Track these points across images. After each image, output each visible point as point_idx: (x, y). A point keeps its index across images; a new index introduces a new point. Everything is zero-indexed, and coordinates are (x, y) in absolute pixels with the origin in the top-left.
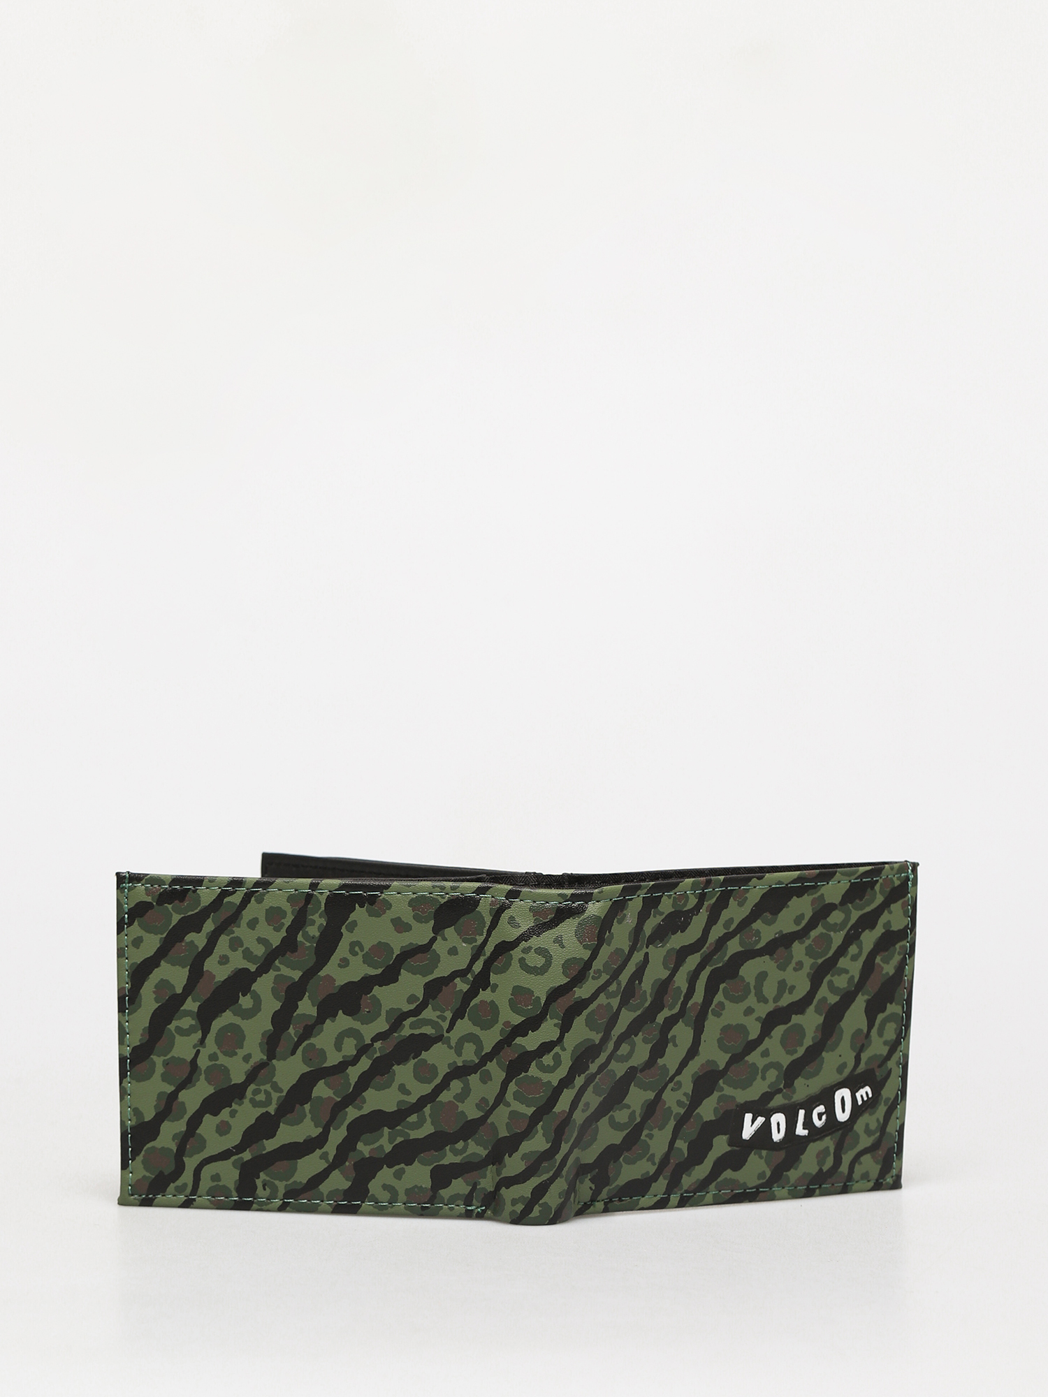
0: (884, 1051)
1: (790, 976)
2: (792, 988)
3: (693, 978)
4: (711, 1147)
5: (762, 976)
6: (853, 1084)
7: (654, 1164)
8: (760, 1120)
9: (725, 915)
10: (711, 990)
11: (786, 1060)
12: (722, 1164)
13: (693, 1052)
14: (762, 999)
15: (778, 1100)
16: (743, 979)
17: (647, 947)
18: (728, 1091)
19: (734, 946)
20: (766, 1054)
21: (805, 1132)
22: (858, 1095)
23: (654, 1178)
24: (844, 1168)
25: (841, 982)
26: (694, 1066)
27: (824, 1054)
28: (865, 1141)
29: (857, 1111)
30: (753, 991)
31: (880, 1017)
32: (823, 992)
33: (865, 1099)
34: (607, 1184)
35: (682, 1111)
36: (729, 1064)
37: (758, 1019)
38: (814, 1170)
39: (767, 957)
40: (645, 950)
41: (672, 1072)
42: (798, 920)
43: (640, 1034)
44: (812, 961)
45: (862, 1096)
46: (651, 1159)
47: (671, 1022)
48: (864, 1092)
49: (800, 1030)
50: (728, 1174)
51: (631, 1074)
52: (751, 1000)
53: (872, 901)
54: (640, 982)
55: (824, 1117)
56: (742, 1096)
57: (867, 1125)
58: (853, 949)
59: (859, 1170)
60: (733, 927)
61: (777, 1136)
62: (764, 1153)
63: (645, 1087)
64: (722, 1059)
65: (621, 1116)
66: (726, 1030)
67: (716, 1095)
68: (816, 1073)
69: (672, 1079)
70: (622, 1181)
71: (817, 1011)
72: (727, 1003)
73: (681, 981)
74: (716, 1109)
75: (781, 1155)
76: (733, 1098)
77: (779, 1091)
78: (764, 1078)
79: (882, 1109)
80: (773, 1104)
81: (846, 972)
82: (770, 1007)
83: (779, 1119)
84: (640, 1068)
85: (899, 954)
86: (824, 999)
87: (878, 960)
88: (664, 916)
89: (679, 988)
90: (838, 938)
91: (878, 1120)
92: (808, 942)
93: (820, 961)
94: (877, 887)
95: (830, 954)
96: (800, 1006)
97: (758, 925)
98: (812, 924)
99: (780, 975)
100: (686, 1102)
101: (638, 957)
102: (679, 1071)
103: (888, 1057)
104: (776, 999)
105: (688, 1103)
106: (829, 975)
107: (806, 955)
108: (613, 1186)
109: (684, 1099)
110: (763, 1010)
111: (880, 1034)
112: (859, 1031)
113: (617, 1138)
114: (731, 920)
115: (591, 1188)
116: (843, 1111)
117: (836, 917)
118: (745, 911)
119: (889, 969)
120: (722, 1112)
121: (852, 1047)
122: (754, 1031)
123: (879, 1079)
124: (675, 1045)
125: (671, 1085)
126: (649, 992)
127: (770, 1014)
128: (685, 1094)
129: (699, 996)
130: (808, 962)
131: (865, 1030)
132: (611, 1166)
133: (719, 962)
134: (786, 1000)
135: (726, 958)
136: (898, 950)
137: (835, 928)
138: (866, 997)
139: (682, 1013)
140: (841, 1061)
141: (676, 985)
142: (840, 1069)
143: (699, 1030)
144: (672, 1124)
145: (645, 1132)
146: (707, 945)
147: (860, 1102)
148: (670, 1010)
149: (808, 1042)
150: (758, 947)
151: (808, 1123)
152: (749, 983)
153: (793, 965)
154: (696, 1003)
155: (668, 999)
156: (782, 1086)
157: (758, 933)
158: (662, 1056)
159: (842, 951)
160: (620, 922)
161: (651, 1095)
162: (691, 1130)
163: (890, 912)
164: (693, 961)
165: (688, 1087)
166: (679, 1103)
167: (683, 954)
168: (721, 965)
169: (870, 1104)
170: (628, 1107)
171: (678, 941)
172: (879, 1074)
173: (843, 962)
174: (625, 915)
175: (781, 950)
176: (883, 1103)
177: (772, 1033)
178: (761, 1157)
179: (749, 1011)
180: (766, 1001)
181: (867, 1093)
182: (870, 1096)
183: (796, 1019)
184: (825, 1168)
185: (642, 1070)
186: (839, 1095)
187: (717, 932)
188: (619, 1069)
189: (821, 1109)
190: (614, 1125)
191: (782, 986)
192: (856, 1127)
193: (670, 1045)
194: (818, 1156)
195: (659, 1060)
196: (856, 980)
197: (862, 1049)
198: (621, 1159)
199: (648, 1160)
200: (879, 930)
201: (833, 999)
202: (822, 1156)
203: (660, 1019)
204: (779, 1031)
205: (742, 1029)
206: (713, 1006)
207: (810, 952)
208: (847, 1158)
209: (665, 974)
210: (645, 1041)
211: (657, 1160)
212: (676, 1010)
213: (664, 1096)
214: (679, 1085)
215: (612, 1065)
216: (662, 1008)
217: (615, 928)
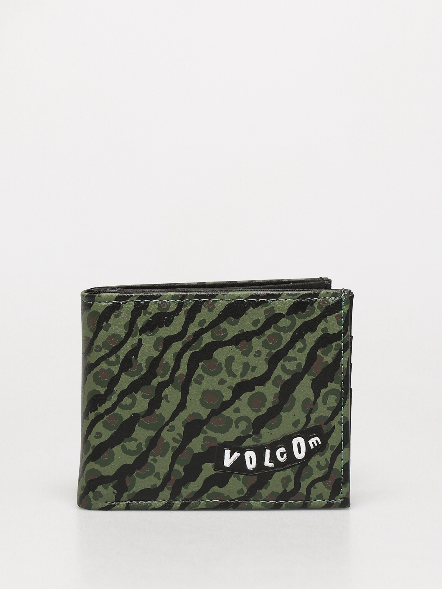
0: (329, 414)
1: (251, 359)
2: (254, 369)
3: (178, 357)
4: (201, 470)
5: (230, 360)
6: (306, 435)
7: (159, 479)
8: (236, 455)
9: (199, 317)
10: (192, 366)
11: (253, 416)
12: (209, 483)
13: (182, 406)
14: (231, 374)
15: (249, 442)
16: (216, 360)
17: (140, 335)
18: (211, 434)
19: (207, 338)
20: (237, 410)
21: (272, 465)
22: (310, 442)
23: (161, 488)
24: (303, 490)
25: (292, 366)
26: (183, 416)
27: (282, 413)
28: (318, 474)
29: (310, 453)
30: (224, 369)
31: (323, 391)
32: (278, 371)
33: (316, 445)
34: (126, 491)
35: (177, 445)
36: (210, 416)
37: (229, 387)
38: (280, 490)
39: (233, 347)
40: (138, 337)
41: (167, 419)
42: (256, 322)
43: (140, 392)
44: (268, 351)
45: (313, 443)
46: (157, 475)
47: (163, 386)
48: (314, 441)
49: (262, 397)
50: (215, 489)
51: (135, 419)
52: (223, 374)
53: (313, 312)
54: (137, 357)
55: (285, 456)
56: (221, 438)
57: (318, 463)
58: (299, 345)
59: (314, 493)
60: (205, 325)
61: (250, 466)
62: (241, 477)
63: (147, 428)
64: (205, 413)
65: (131, 446)
66: (206, 394)
67: (202, 436)
68: (277, 425)
69: (167, 424)
70: (137, 489)
71: (275, 384)
72: (205, 375)
73: (169, 358)
74: (202, 446)
75: (254, 479)
76: (215, 439)
77: (250, 436)
78: (237, 427)
79: (329, 453)
80: (245, 444)
81: (295, 359)
82: (239, 380)
83: (250, 455)
84: (142, 414)
85: (335, 349)
86: (279, 377)
87: (319, 352)
88: (151, 316)
89: (168, 364)
90: (287, 337)
91: (326, 459)
92: (263, 338)
93: (274, 351)
94: (316, 305)
95: (282, 347)
96: (262, 380)
97: (224, 325)
98: (267, 325)
99: (244, 359)
100: (179, 439)
101: (133, 341)
102: (172, 418)
103: (332, 417)
104: (242, 375)
105: (181, 440)
106: (282, 361)
107: (263, 346)
108: (131, 492)
109: (178, 437)
110: (233, 382)
111: (325, 402)
112: (307, 399)
113: (130, 460)
114: (204, 321)
115: (114, 492)
116: (300, 452)
117: (284, 322)
118: (214, 315)
119: (328, 359)
120: (207, 447)
121: (303, 410)
122: (227, 395)
123: (325, 432)
124: (168, 401)
125: (167, 428)
126: (144, 364)
127: (238, 385)
128: (178, 434)
129: (183, 369)
130: (265, 352)
131: (312, 399)
132: (127, 478)
133: (197, 348)
134: (250, 376)
135: (203, 346)
136: (334, 347)
137: (285, 330)
138: (311, 377)
139: (171, 380)
140: (295, 419)
141: (165, 362)
142: (296, 423)
143: (185, 391)
144: (170, 453)
145: (151, 458)
146: (187, 336)
147: (312, 447)
148: (162, 377)
149: (269, 404)
150: (226, 339)
151: (273, 458)
152: (221, 363)
153: (253, 352)
154: (181, 375)
155: (160, 370)
156: (251, 433)
157: (225, 330)
158: (158, 407)
159: (291, 345)
160: (117, 317)
161: (153, 433)
162: (185, 458)
163: (327, 321)
164: (177, 347)
165: (180, 429)
166: (174, 440)
167: (168, 342)
168: (198, 350)
169: (320, 449)
170: (136, 440)
171: (163, 332)
172: (325, 429)
173: (291, 353)
174: (120, 313)
175: (244, 342)
176: (329, 449)
177: (241, 397)
178: (239, 479)
179: (222, 382)
180: (235, 376)
181: (317, 441)
182: (320, 443)
183: (258, 389)
184: (288, 490)
185: (143, 416)
186: (295, 441)
187: (193, 328)
188: (126, 415)
189: (283, 450)
190: (125, 450)
191: (246, 367)
192: (310, 464)
193: (164, 401)
194: (282, 481)
195: (156, 410)
196: (303, 364)
197: (311, 411)
198: (134, 474)
199: (155, 476)
200: (318, 333)
201: (286, 377)
202: (285, 481)
203: (155, 382)
204: (246, 396)
205: (218, 394)
206: (194, 377)
207: (265, 344)
208: (305, 484)
209: (156, 354)
210: (144, 397)
211: (162, 477)
212: (167, 378)
213: (163, 434)
214: (173, 428)
215: (118, 411)
216: (155, 376)
217: (112, 320)
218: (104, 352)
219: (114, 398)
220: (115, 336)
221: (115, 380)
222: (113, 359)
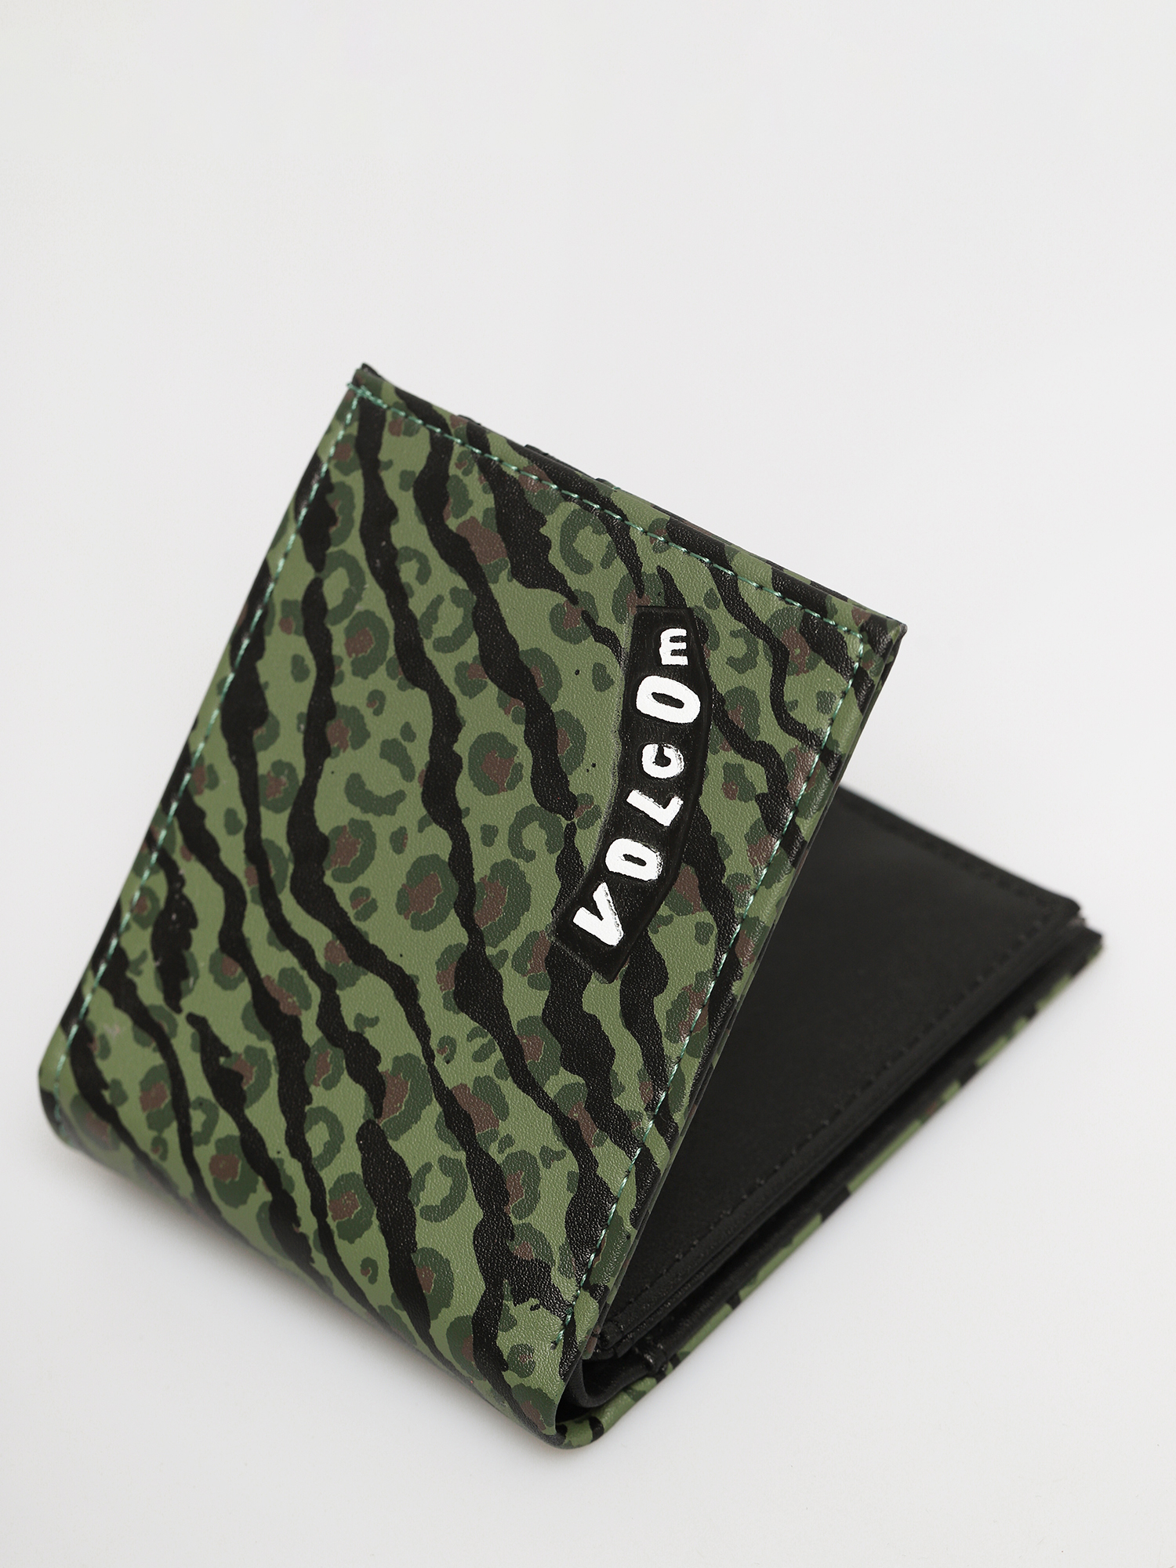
0: (619, 568)
1: (382, 728)
2: (408, 732)
3: (283, 934)
4: (594, 1022)
5: (356, 789)
6: (645, 661)
7: (559, 1156)
8: (602, 895)
9: (214, 824)
10: (321, 904)
11: (524, 795)
12: (636, 1016)
13: (405, 989)
14: (389, 804)
15: (586, 842)
16: (339, 831)
17: (179, 1010)
18: (512, 943)
19: (275, 827)
20: (489, 834)
21: (676, 804)
22: (667, 659)
23: (587, 1163)
24: (783, 744)
25: (451, 618)
26: (432, 997)
27: (555, 707)
28: (759, 679)
29: (694, 675)
30: (370, 817)
31: (555, 558)
32: (445, 666)
33: (683, 646)
34: (548, 1269)
35: (498, 1055)
36: (468, 923)
37: (422, 826)
38: (752, 812)
39: (329, 764)
40: (181, 1019)
41: (417, 1050)
42: (298, 671)
43: (313, 1089)
44: (382, 669)
45: (675, 653)
46: (549, 1156)
47: (330, 1015)
48: (670, 647)
49: (492, 744)
50: (662, 1005)
51: (372, 1140)
52: (383, 826)
53: (348, 492)
54: (225, 1051)
55: (670, 752)
56: (539, 918)
57: (732, 662)
58: (408, 572)
59: (806, 714)
60: (242, 816)
61: (650, 867)
62: (664, 910)
63: (412, 1117)
64: (452, 933)
65: (434, 1190)
66: (406, 903)
67: (507, 972)
68: (580, 735)
69: (429, 1055)
70: (556, 1235)
71: (471, 691)
72: (362, 881)
73: (271, 961)
74: (532, 984)
75: (687, 872)
76: (533, 937)
77: (571, 831)
78: (530, 856)
79: (722, 620)
80: (587, 860)
81: (439, 600)
82: (414, 790)
83: (618, 855)
84: (371, 1116)
85: (467, 473)
86: (461, 669)
87: (453, 523)
88: (150, 956)
89: (283, 972)
90: (374, 599)
91: (734, 634)
92: (346, 667)
93: (391, 652)
94: (336, 477)
95: (390, 624)
96: (447, 723)
97: (265, 762)
98: (320, 642)
99: (373, 745)
100: (485, 1041)
101: (183, 1040)
102: (422, 1032)
103: (633, 564)
104: (408, 775)
105: (489, 1036)
106: (425, 641)
107: (365, 678)
108: (557, 1257)
109: (479, 1042)
110: (413, 808)
111: (582, 567)
112: (556, 617)
113: (471, 1213)
114: (230, 814)
115: (533, 1308)
116: (679, 704)
117: (334, 588)
118: (229, 776)
119: (481, 501)
120: (543, 972)
121: (576, 640)
122: (437, 842)
123: (660, 601)
124: (374, 1022)
125: (439, 1062)
126: (252, 1040)
127: (428, 799)
128: (471, 1037)
129: (317, 935)
130: (381, 680)
131: (561, 599)
132: (515, 1248)
133: (284, 869)
134: (420, 755)
135: (286, 849)
136: (459, 473)
137: (352, 596)
138: (504, 575)
139: (328, 985)
140: (587, 674)
141: (275, 976)
142: (601, 680)
143: (368, 957)
144: (509, 1088)
145: (493, 1150)
146: (244, 881)
147: (683, 661)
148: (308, 1007)
149: (515, 733)
150: (301, 774)
151: (661, 792)
152: (353, 822)
153: (367, 713)
154: (329, 948)
155: (288, 1003)
156: (564, 823)
157: (279, 766)
158: (376, 1057)
159: (397, 595)
160: (106, 1052)
161: (433, 1110)
162: (541, 1050)
163: (390, 464)
164: (255, 925)
165: (463, 1024)
166: (480, 1056)
167: (233, 944)
168: (291, 868)
169: (698, 643)
170: (427, 1168)
171: (204, 943)
172: (654, 598)
173: (418, 605)
174: (103, 1037)
175: (331, 729)
176: (709, 611)
177: (462, 805)
178: (668, 920)
179: (399, 840)
180: (400, 796)
181: (674, 639)
182: (682, 632)
183: (462, 747)
184: (762, 787)
185: (378, 1113)
186: (646, 704)
187: (233, 853)
188: (349, 1161)
189: (650, 752)
190: (444, 1210)
191: (393, 752)
192: (722, 688)
193: (369, 1034)
194: (729, 793)
195: (381, 1068)
196: (461, 584)
197: (589, 619)
198: (515, 1221)
199: (548, 1166)
200: (405, 502)
201: (471, 649)
202: (736, 786)
203: (311, 1034)
204: (465, 790)
205: (422, 868)
206: (351, 913)
207: (362, 670)
208: (769, 731)
209: (244, 991)
210: (330, 1085)
211: (557, 1145)
212: (316, 994)
213: (450, 1082)
214: (448, 1044)
215: (329, 1177)
216: (296, 1024)
217: (108, 1069)
218: (172, 1134)
219: (293, 1168)
220: (148, 1083)
221: (251, 1142)
222: (197, 1119)
